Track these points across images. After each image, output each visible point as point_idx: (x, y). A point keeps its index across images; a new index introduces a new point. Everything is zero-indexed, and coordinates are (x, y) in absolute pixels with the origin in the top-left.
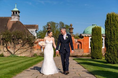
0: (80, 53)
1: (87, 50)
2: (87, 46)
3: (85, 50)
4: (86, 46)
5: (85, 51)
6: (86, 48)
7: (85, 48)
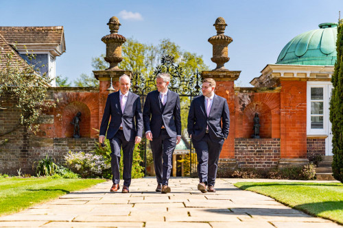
0: (264, 160)
1: (297, 143)
2: (298, 125)
3: (289, 143)
4: (294, 123)
5: (289, 149)
6: (291, 134)
7: (286, 135)
